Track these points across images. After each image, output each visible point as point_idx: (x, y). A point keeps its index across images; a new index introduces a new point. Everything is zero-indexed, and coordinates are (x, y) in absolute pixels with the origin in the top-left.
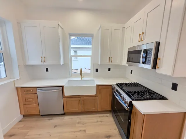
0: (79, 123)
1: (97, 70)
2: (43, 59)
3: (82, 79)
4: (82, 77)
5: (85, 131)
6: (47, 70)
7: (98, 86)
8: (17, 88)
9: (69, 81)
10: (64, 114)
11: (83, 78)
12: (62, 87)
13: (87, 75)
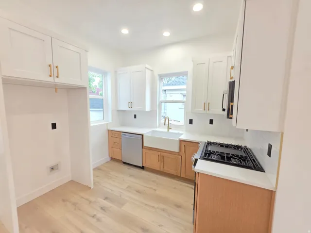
0: (153, 181)
1: (191, 122)
2: (130, 104)
3: (168, 131)
4: (169, 128)
5: (155, 190)
6: (135, 117)
7: (181, 141)
8: (108, 130)
9: (153, 131)
10: (143, 168)
11: (170, 130)
12: (142, 135)
13: (177, 127)
